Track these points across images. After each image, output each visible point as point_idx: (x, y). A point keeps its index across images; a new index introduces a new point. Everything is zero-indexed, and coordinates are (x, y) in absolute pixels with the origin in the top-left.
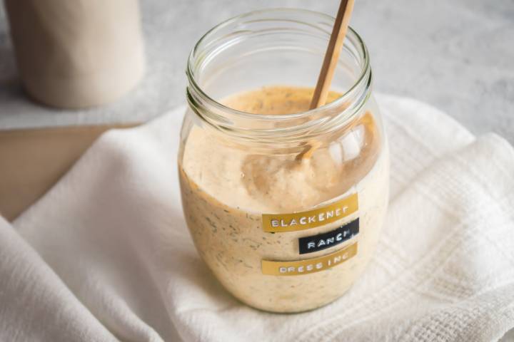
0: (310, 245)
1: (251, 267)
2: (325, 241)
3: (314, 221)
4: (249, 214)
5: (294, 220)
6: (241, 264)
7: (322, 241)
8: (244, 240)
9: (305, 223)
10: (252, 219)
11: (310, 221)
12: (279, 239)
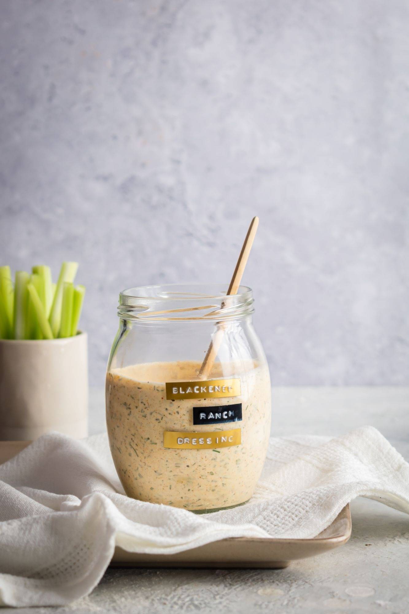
0: (202, 416)
1: (156, 444)
2: (214, 415)
3: (205, 391)
4: (156, 386)
5: (189, 388)
6: (149, 441)
7: (211, 414)
8: (151, 414)
9: (198, 392)
10: (158, 390)
11: (202, 392)
12: (178, 410)
